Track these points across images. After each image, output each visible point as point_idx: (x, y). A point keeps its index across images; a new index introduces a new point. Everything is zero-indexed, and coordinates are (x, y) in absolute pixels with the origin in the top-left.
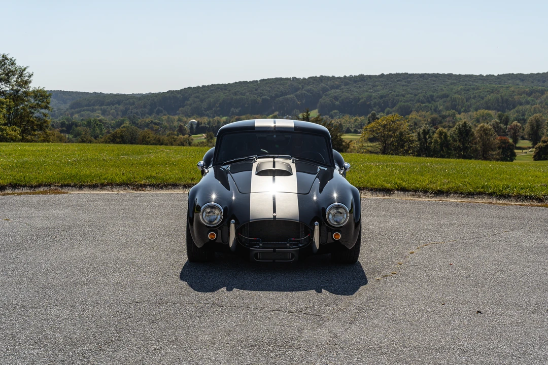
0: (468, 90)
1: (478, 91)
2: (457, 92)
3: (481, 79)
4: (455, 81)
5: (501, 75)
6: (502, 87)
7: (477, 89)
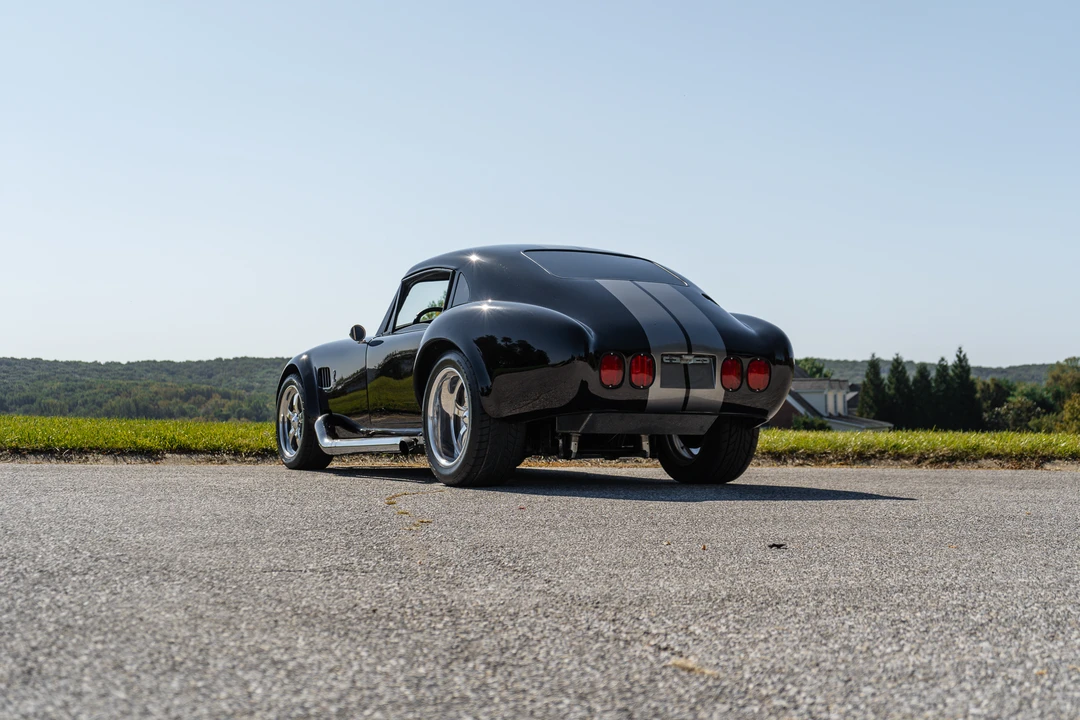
0: (72, 390)
1: (91, 391)
2: (51, 394)
3: (97, 370)
4: (47, 373)
5: (133, 363)
6: (137, 384)
7: (90, 388)
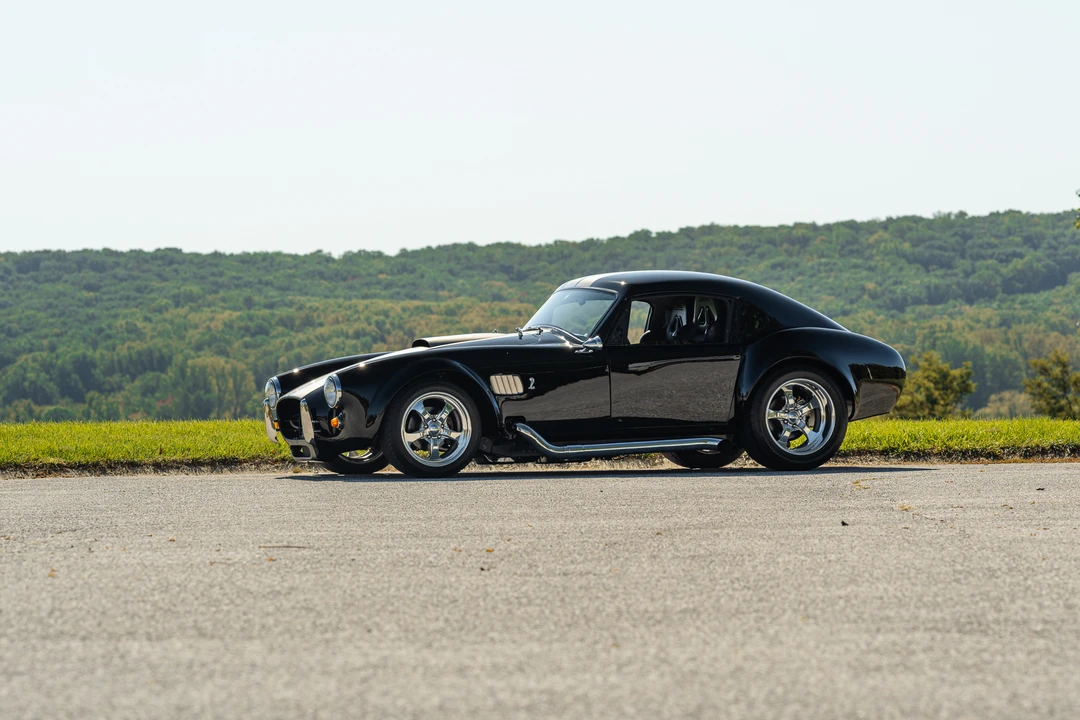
0: (262, 331)
1: (311, 333)
2: (215, 343)
3: (322, 275)
4: (195, 289)
5: (416, 254)
6: (428, 310)
7: (308, 322)
